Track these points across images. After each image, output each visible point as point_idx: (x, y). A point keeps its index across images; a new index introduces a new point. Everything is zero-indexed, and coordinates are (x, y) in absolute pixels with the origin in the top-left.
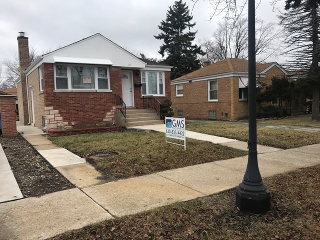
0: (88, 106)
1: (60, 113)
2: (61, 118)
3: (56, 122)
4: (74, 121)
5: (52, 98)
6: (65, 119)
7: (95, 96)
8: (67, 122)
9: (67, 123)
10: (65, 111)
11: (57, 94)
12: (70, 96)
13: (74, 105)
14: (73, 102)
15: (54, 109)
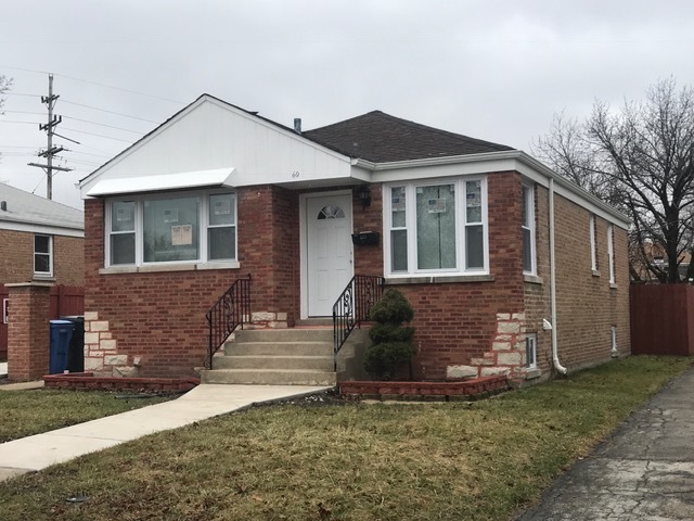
0: (176, 312)
1: (111, 329)
2: (112, 344)
3: (101, 353)
4: (140, 353)
5: (97, 289)
6: (122, 347)
7: (194, 282)
8: (126, 357)
9: (124, 358)
10: (122, 325)
11: (108, 279)
12: (134, 284)
13: (144, 308)
14: (140, 300)
15: (100, 319)
